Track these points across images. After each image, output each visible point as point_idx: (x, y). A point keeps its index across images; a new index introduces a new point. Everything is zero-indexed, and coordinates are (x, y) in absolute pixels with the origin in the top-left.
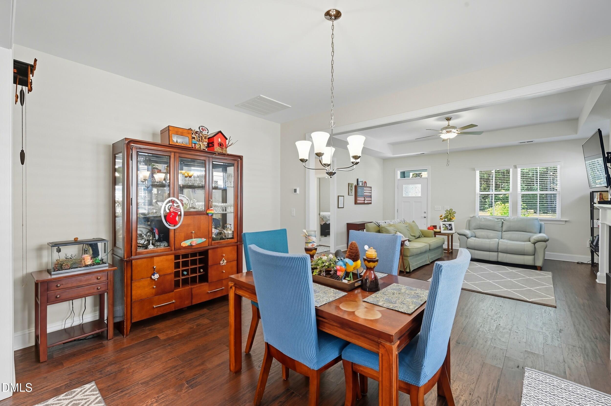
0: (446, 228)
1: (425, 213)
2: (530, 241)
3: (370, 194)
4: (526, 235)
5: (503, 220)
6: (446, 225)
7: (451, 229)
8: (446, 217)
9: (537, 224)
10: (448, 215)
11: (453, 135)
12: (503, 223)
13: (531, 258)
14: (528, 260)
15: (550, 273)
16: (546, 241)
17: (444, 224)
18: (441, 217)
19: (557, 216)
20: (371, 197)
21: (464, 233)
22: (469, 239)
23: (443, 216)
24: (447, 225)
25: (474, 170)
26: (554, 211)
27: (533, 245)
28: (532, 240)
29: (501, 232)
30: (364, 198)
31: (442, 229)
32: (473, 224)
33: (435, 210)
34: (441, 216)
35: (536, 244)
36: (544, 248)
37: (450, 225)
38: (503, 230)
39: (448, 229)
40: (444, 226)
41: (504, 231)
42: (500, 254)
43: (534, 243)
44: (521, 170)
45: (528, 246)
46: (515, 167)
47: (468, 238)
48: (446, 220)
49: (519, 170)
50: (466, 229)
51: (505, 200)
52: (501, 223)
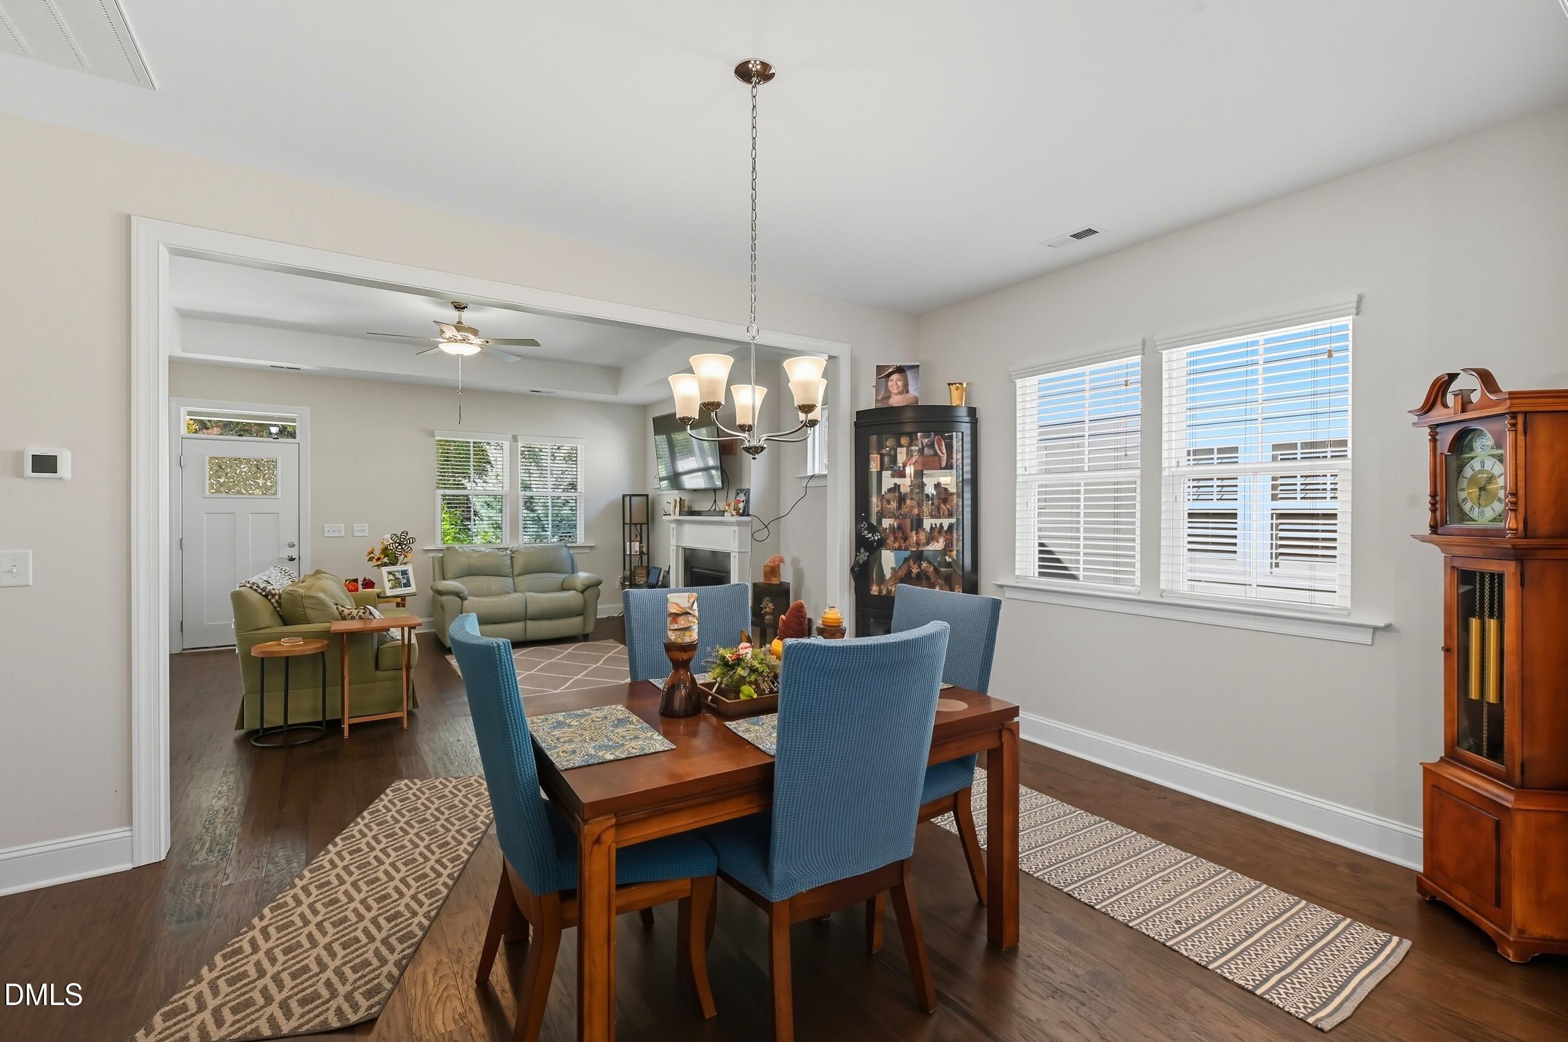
0: (397, 583)
1: (292, 546)
2: (574, 589)
4: (556, 578)
5: (509, 552)
6: (394, 575)
7: (407, 585)
9: (567, 554)
10: (397, 547)
11: (470, 349)
12: (512, 557)
13: (578, 620)
14: (571, 625)
16: (596, 584)
17: (390, 573)
18: (372, 555)
19: (579, 538)
22: (466, 603)
24: (399, 575)
27: (581, 595)
28: (579, 586)
29: (511, 579)
31: (388, 585)
33: (327, 535)
34: (370, 552)
35: (585, 593)
36: (595, 597)
37: (404, 573)
38: (516, 573)
39: (400, 583)
40: (391, 577)
41: (517, 576)
42: (530, 623)
43: (583, 592)
45: (570, 597)
46: (515, 439)
52: (509, 557)
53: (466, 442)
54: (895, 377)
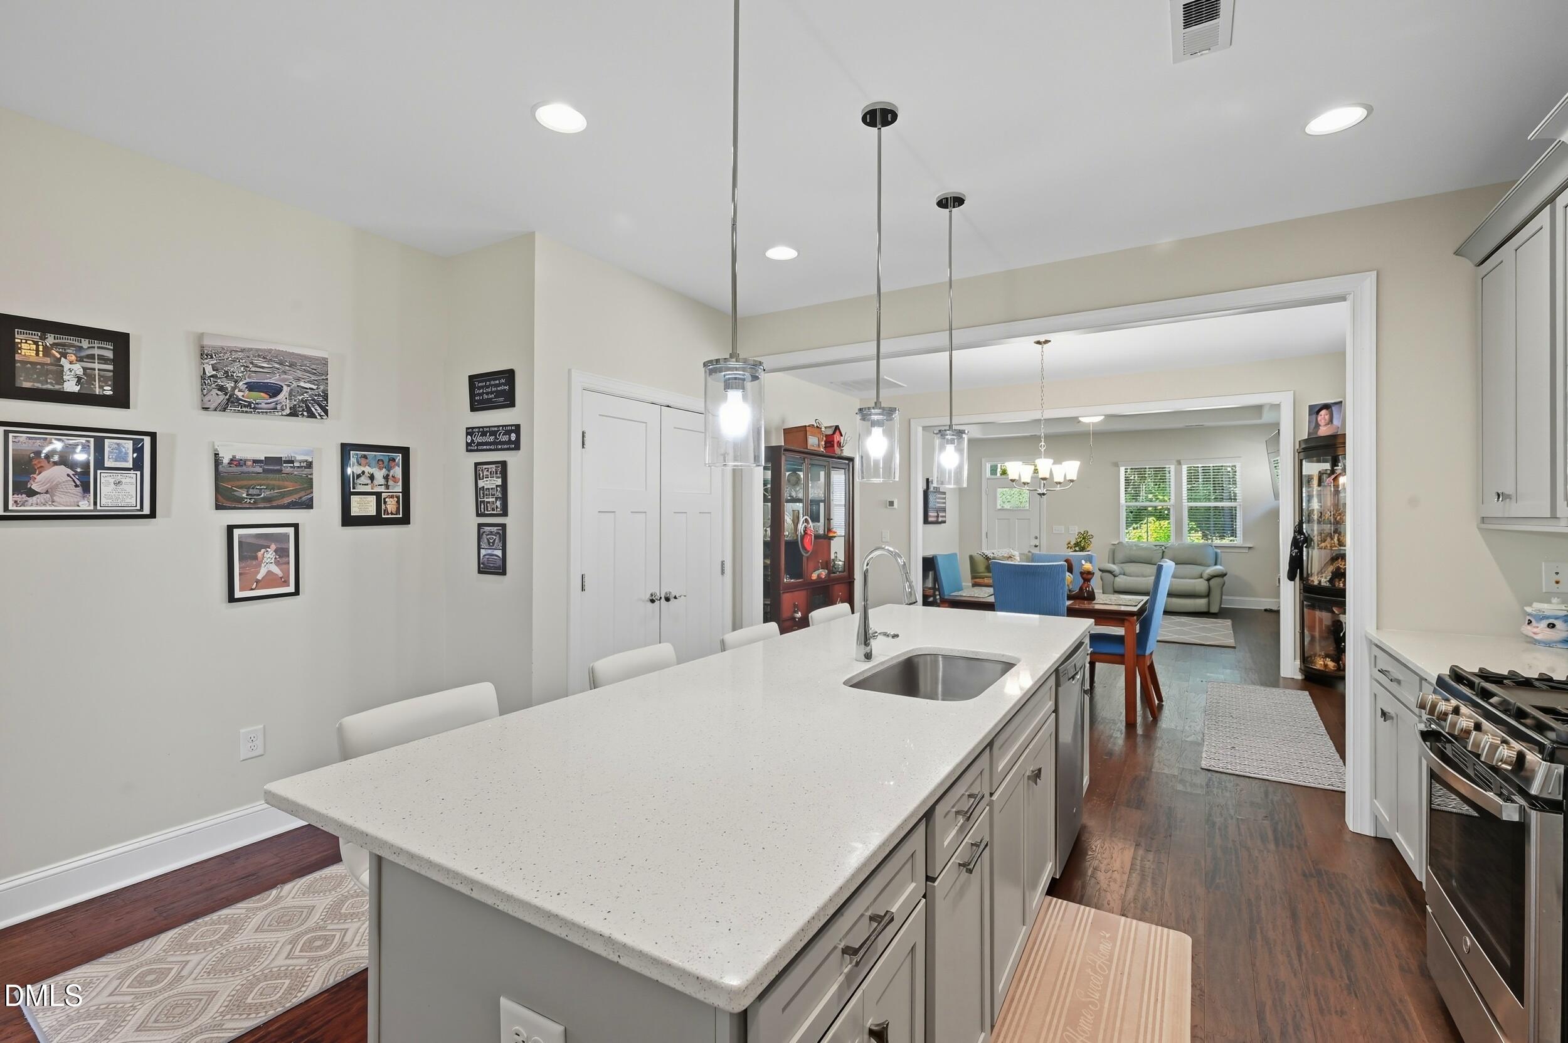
1: (1036, 538)
2: (1202, 577)
3: (944, 505)
4: (1197, 569)
5: (1163, 548)
8: (1077, 544)
9: (1211, 551)
10: (1081, 541)
12: (1164, 552)
13: (1203, 601)
14: (1200, 604)
15: (1229, 620)
16: (1223, 575)
18: (1069, 545)
19: (1238, 541)
20: (945, 511)
21: (1109, 569)
22: (1117, 579)
23: (1072, 543)
25: (1116, 465)
26: (1233, 534)
27: (1207, 582)
28: (1205, 576)
30: (937, 513)
32: (1120, 556)
33: (1055, 531)
34: (1069, 543)
35: (1210, 582)
36: (1221, 586)
43: (1208, 580)
44: (1188, 467)
45: (1201, 585)
46: (1179, 463)
47: (1115, 576)
48: (1077, 549)
49: (1185, 468)
50: (1108, 563)
51: (1161, 515)
52: (1161, 551)
53: (1143, 468)
54: (1323, 412)
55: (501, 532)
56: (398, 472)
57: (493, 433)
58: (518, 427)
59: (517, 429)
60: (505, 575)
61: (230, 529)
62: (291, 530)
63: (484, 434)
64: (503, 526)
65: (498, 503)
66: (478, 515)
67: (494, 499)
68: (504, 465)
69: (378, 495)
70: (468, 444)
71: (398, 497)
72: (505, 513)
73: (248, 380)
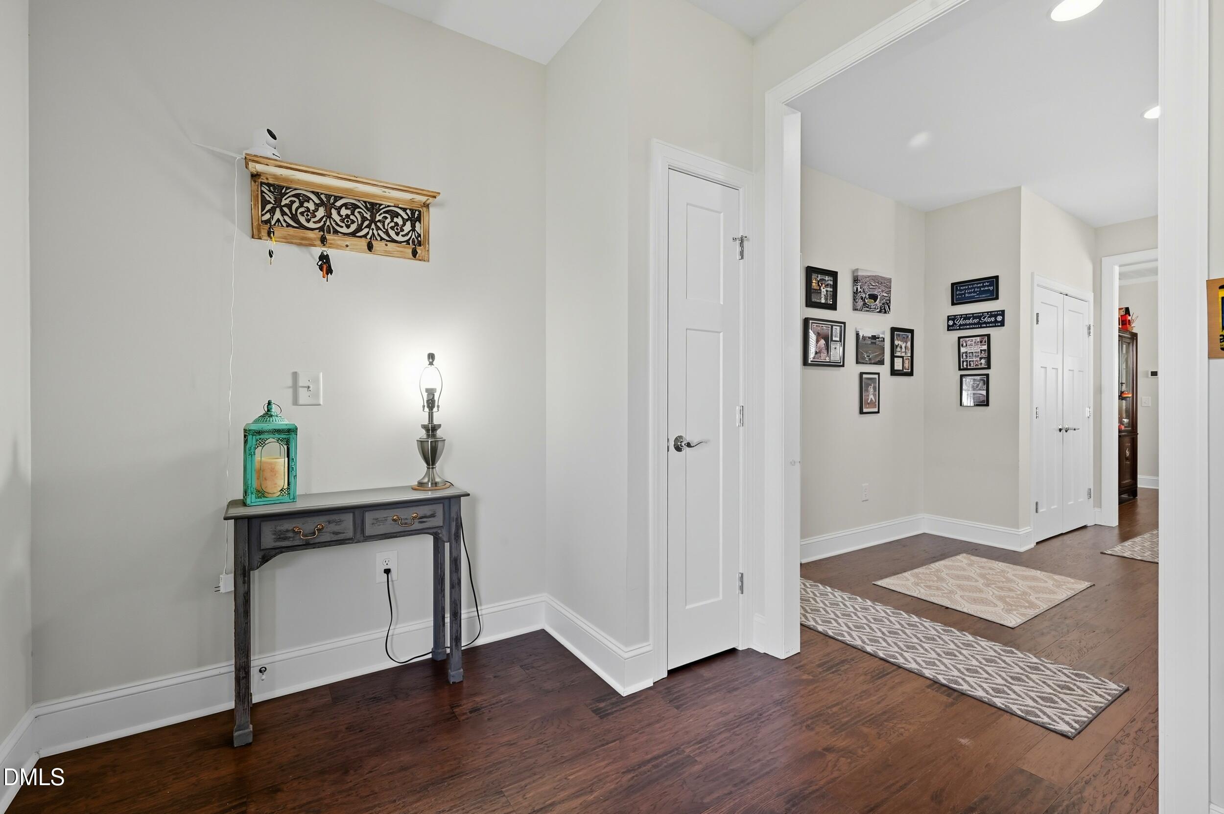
55: (985, 379)
56: (909, 344)
57: (979, 317)
58: (1003, 312)
59: (1002, 313)
60: (988, 406)
61: (861, 374)
62: (876, 376)
63: (965, 319)
64: (987, 375)
65: (983, 361)
66: (960, 369)
67: (979, 359)
68: (989, 336)
69: (902, 357)
70: (949, 326)
71: (909, 359)
72: (989, 367)
73: (869, 293)
